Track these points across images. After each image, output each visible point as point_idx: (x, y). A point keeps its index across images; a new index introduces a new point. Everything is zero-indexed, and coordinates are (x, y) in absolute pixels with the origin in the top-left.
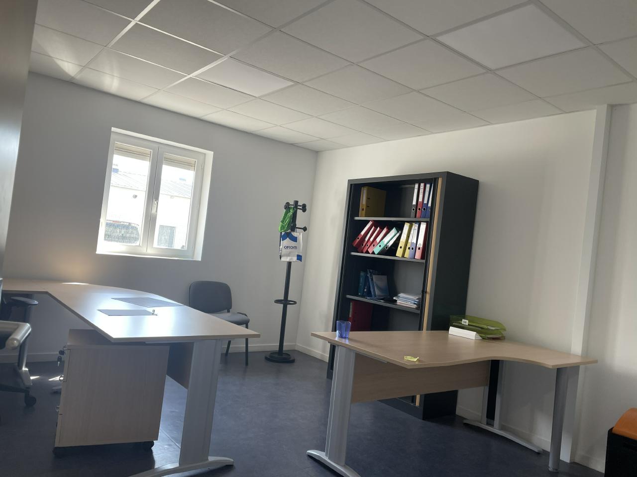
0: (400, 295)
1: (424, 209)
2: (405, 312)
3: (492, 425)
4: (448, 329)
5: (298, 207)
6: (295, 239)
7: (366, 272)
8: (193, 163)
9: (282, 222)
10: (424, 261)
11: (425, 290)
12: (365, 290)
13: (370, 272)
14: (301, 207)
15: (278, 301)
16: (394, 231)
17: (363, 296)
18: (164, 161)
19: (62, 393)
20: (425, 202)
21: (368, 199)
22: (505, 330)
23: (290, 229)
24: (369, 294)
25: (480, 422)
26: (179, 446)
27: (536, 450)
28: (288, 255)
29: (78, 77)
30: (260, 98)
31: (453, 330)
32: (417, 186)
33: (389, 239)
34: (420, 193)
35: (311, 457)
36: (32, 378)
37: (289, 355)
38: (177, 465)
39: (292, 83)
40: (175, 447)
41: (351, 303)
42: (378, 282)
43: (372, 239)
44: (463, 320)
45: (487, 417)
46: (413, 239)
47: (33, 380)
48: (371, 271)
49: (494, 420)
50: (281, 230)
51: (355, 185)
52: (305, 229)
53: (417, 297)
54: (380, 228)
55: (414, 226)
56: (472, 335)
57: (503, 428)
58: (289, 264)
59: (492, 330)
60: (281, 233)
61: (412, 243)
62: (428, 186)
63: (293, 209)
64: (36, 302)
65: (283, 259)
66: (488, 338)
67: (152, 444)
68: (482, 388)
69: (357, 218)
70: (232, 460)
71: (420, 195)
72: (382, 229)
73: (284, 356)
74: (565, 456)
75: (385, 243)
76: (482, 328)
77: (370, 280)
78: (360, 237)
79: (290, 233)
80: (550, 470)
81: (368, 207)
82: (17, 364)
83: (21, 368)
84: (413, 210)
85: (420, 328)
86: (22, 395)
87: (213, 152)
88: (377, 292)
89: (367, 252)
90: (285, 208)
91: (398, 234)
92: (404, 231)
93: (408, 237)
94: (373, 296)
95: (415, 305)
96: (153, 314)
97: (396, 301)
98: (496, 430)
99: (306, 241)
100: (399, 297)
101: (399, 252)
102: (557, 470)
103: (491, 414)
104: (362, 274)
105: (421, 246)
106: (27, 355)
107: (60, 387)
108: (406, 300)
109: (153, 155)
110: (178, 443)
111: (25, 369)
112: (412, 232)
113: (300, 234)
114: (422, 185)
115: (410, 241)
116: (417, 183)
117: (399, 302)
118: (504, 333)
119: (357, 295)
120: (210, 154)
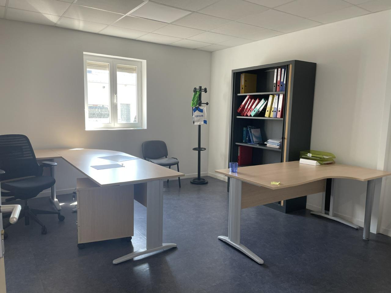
0: (268, 141)
1: (281, 85)
2: (272, 151)
3: (328, 214)
4: (299, 160)
5: (202, 90)
6: (201, 111)
7: (246, 127)
8: (135, 68)
9: (193, 100)
10: (282, 119)
11: (284, 137)
12: (247, 139)
13: (249, 128)
14: (204, 90)
15: (195, 149)
16: (263, 101)
17: (246, 143)
18: (117, 69)
19: (78, 212)
20: (282, 81)
21: (245, 81)
22: (335, 158)
23: (198, 104)
24: (249, 141)
25: (321, 213)
26: (146, 237)
27: (355, 227)
28: (198, 121)
29: (59, 23)
30: (171, 23)
31: (302, 160)
32: (276, 70)
33: (260, 106)
34: (278, 75)
35: (221, 240)
36: (60, 204)
37: (204, 179)
38: (145, 249)
39: (190, 13)
40: (144, 239)
41: (239, 147)
42: (255, 133)
43: (249, 107)
44: (308, 154)
45: (325, 210)
46: (275, 105)
47: (61, 206)
48: (250, 126)
49: (329, 211)
50: (193, 106)
51: (237, 73)
52: (207, 104)
53: (279, 142)
54: (254, 100)
55: (275, 97)
56: (314, 163)
57: (335, 215)
58: (200, 126)
59: (327, 158)
60: (193, 108)
61: (275, 108)
62: (283, 70)
63: (199, 92)
64: (56, 164)
65: (195, 124)
66: (324, 164)
67: (131, 238)
68: (321, 193)
69: (239, 95)
70: (176, 245)
71: (278, 77)
72: (255, 100)
73: (201, 181)
74: (373, 230)
75: (258, 109)
76: (320, 158)
77: (250, 132)
78: (242, 106)
79: (198, 107)
80: (364, 239)
81: (246, 86)
82: (51, 197)
83: (54, 199)
84: (275, 86)
85: (282, 161)
86: (57, 215)
87: (146, 61)
88: (255, 139)
89: (247, 116)
90: (194, 92)
91: (266, 103)
92: (269, 100)
93: (272, 104)
94: (252, 142)
95: (279, 147)
96: (122, 166)
97: (266, 144)
98: (330, 217)
99: (209, 111)
100: (268, 142)
101: (267, 114)
102: (368, 239)
103: (327, 208)
104: (245, 129)
105: (280, 110)
106: (56, 192)
107: (76, 209)
108: (272, 144)
109: (110, 66)
110: (145, 236)
111: (56, 200)
112: (274, 101)
113: (204, 107)
114: (279, 69)
115: (273, 107)
116: (276, 68)
117: (268, 145)
118: (334, 159)
119: (242, 142)
120: (144, 62)
